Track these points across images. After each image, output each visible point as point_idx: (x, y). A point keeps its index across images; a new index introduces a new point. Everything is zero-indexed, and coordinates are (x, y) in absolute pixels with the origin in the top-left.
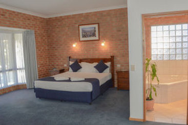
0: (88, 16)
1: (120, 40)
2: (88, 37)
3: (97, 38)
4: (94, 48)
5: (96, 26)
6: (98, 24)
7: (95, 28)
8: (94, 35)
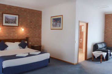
0: (10, 8)
1: (31, 28)
2: (10, 23)
3: (17, 25)
4: (14, 31)
5: (17, 17)
6: (19, 15)
7: (16, 18)
8: (15, 22)
